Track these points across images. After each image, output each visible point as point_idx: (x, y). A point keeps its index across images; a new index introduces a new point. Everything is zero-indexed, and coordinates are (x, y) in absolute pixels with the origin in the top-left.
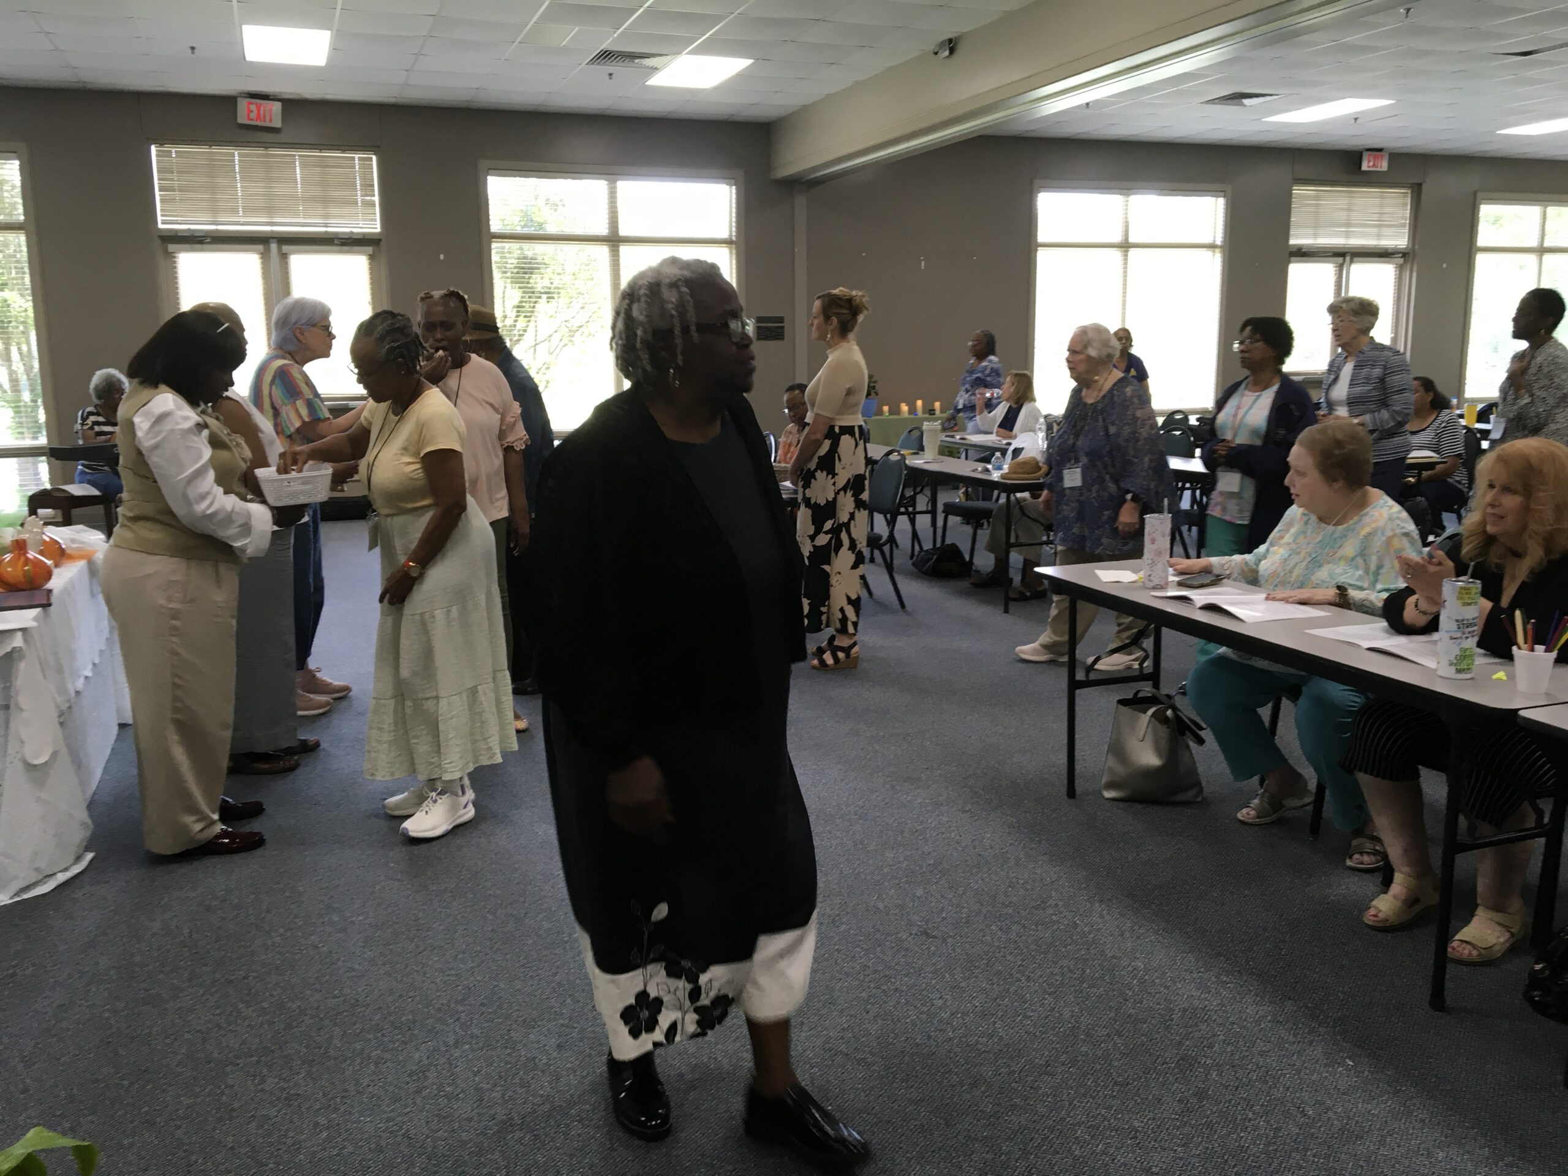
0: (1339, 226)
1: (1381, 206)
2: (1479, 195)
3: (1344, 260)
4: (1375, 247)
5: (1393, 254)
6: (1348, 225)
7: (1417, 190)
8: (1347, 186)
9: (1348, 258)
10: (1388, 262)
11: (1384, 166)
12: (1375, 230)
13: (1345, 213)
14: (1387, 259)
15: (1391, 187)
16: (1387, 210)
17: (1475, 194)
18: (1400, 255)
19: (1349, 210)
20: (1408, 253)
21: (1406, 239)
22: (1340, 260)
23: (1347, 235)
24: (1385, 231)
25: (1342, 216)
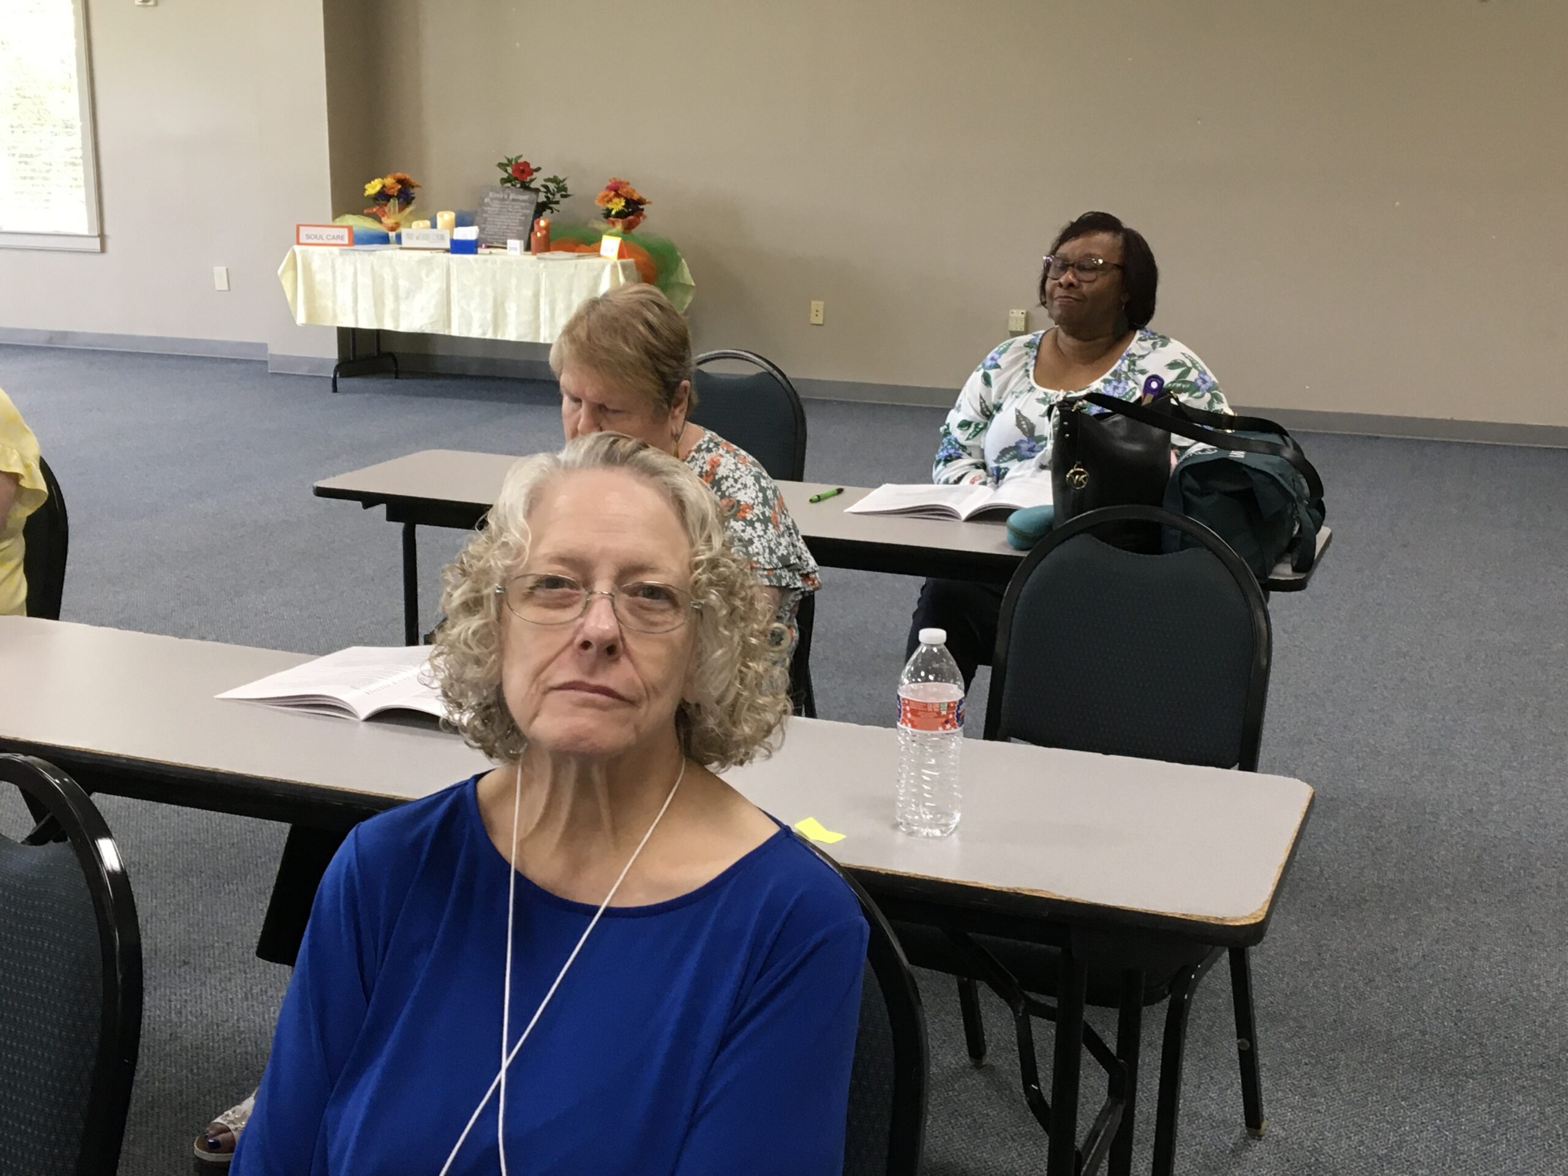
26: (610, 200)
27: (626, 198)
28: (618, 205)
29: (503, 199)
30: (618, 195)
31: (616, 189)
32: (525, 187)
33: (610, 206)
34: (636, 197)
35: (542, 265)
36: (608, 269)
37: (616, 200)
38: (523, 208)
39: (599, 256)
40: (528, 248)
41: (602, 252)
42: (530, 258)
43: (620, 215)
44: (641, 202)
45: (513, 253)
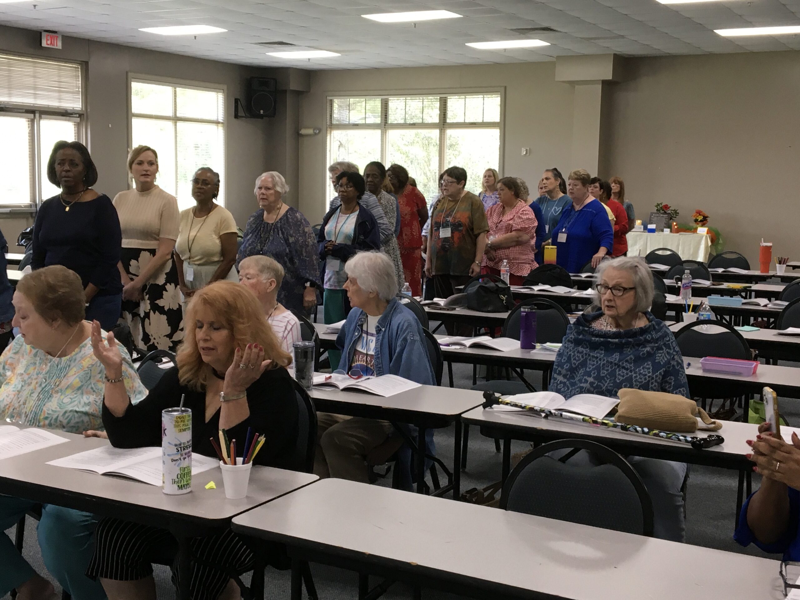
0: (28, 88)
1: (60, 76)
2: (130, 74)
3: (35, 116)
4: (58, 108)
5: (72, 114)
6: (35, 88)
7: (85, 66)
8: (32, 58)
9: (37, 115)
10: (69, 120)
11: (59, 45)
12: (56, 94)
13: (32, 79)
14: (68, 118)
15: (66, 62)
16: (63, 79)
17: (127, 73)
18: (78, 116)
19: (35, 77)
20: (83, 114)
21: (81, 104)
22: (32, 116)
23: (35, 96)
24: (64, 95)
25: (30, 80)
26: (698, 216)
27: (703, 216)
28: (700, 218)
29: (658, 216)
30: (700, 215)
31: (699, 213)
32: (665, 213)
33: (697, 218)
34: (706, 216)
35: (681, 236)
36: (704, 238)
37: (700, 216)
38: (666, 219)
39: (697, 233)
40: (671, 232)
41: (698, 232)
42: (672, 234)
43: (701, 221)
44: (707, 217)
45: (666, 233)
